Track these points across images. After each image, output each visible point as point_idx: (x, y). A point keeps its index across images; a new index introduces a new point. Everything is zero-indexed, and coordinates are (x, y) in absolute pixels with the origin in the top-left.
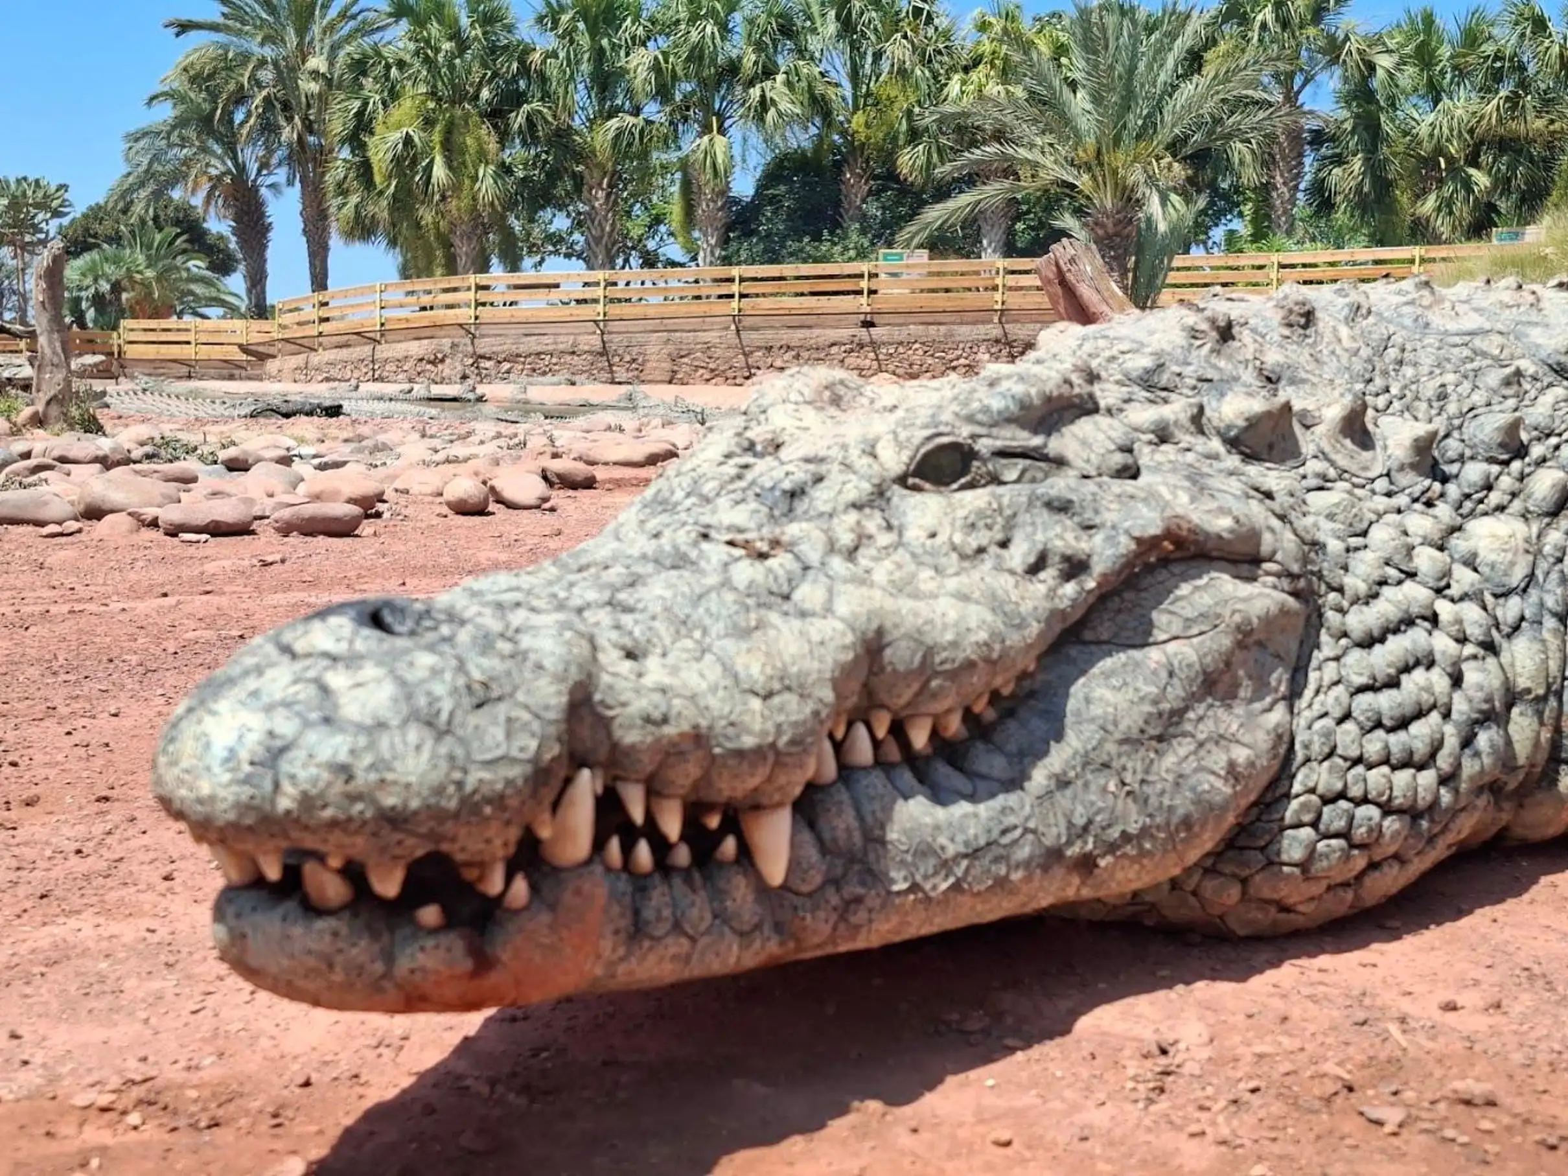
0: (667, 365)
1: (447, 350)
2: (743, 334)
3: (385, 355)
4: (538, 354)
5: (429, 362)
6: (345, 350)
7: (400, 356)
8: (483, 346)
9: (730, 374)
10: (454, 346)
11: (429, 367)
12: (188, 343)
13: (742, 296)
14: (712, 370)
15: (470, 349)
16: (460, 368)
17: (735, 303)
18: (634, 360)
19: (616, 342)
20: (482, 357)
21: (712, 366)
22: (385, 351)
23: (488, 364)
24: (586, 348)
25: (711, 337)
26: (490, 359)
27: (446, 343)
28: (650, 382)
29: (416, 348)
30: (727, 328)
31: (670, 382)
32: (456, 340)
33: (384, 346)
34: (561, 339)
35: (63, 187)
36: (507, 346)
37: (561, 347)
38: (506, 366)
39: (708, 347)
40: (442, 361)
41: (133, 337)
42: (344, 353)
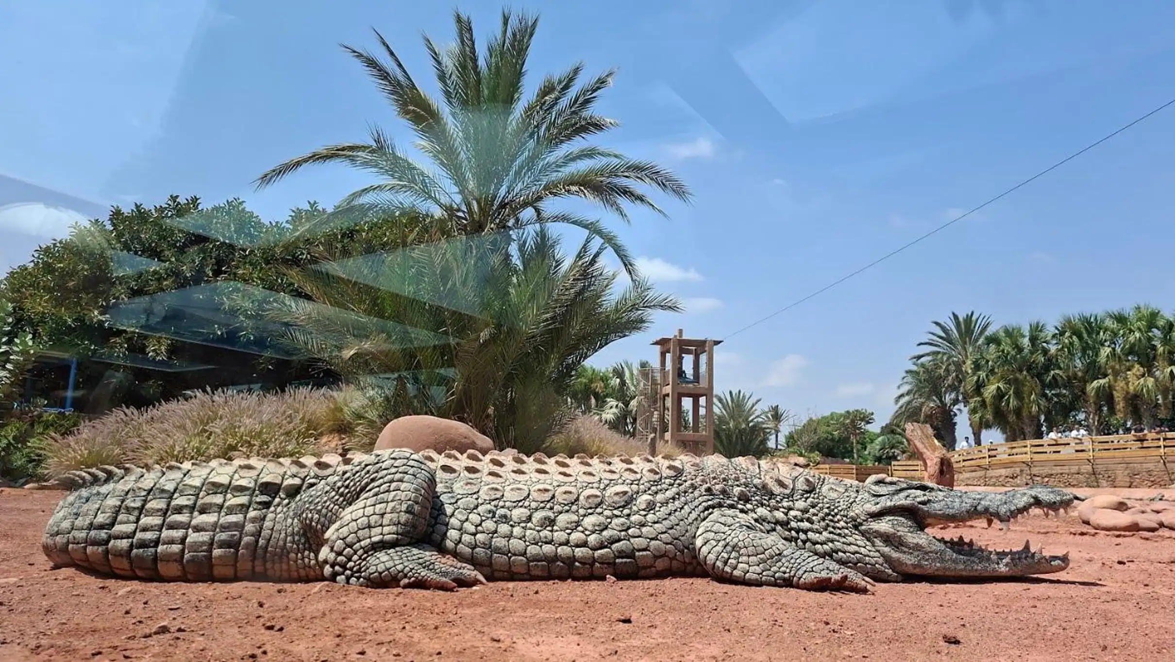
0: (1128, 479)
1: (1018, 472)
2: (1167, 465)
3: (991, 475)
4: (1062, 474)
5: (1011, 478)
6: (974, 473)
7: (997, 475)
8: (1035, 471)
9: (1162, 483)
10: (1021, 471)
11: (1011, 480)
12: (917, 470)
13: (1165, 447)
14: (1152, 481)
15: (1029, 472)
16: (1025, 480)
17: (1162, 450)
18: (1109, 477)
19: (1100, 468)
20: (1034, 475)
21: (1152, 479)
22: (990, 473)
23: (1038, 479)
24: (1085, 471)
25: (1151, 466)
26: (1038, 476)
27: (1018, 470)
28: (1120, 487)
29: (1003, 472)
30: (1159, 462)
31: (1130, 487)
32: (1023, 468)
33: (990, 471)
34: (1072, 467)
35: (872, 414)
36: (1047, 470)
37: (1072, 471)
38: (1047, 479)
39: (1149, 472)
40: (1016, 477)
41: (896, 468)
42: (974, 474)
